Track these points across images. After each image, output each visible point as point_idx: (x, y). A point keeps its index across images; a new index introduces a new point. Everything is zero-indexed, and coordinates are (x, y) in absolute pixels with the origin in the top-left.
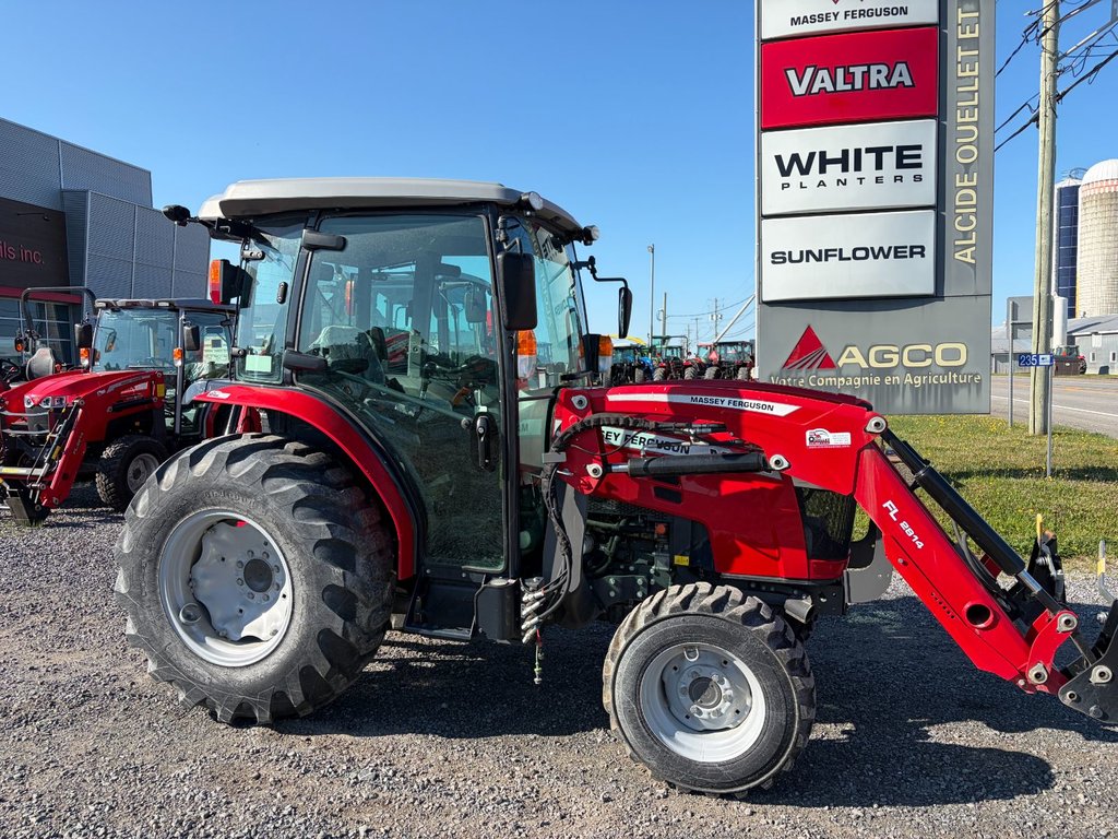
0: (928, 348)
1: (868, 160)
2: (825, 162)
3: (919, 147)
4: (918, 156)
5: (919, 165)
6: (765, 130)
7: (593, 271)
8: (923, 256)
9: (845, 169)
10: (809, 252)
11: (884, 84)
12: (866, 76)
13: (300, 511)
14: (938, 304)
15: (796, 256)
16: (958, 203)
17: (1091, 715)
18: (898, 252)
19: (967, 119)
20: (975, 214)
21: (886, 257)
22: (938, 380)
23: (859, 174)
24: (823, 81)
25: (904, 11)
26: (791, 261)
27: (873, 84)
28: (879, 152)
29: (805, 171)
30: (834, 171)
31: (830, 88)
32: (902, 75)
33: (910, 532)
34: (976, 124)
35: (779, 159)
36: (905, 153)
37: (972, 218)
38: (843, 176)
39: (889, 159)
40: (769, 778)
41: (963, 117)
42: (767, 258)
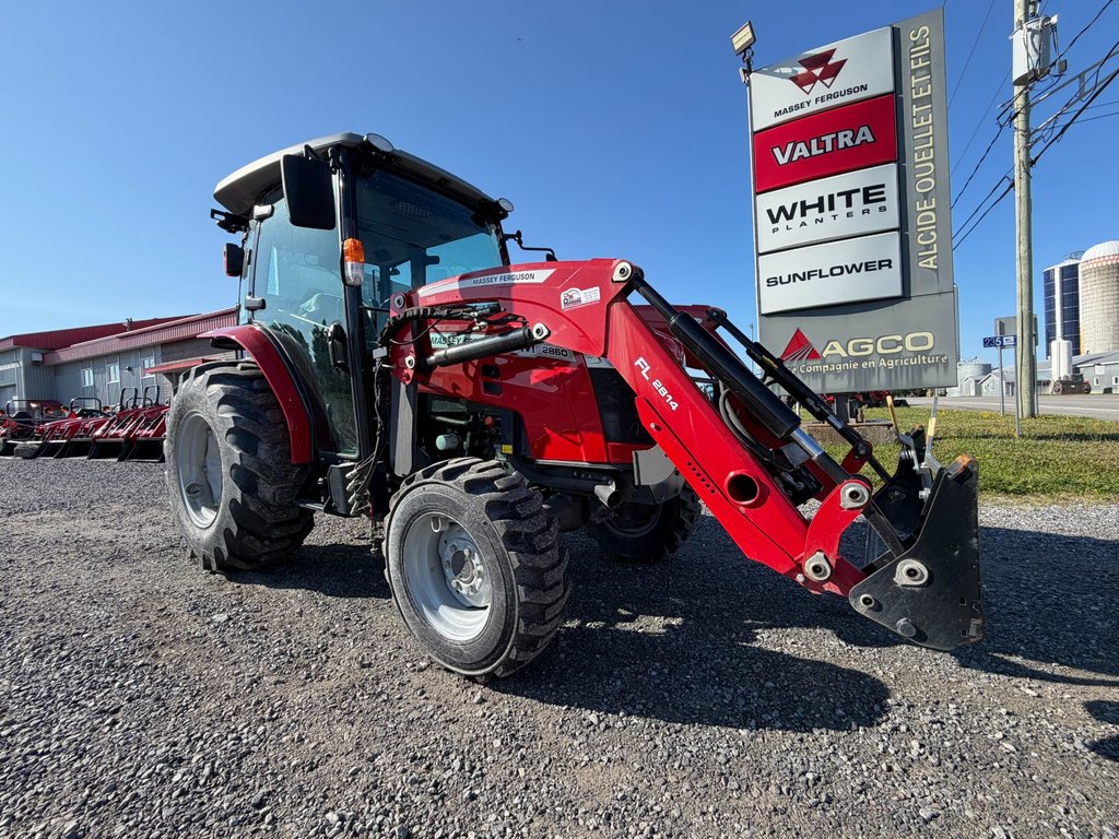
0: (899, 338)
1: (840, 202)
2: (805, 208)
3: (883, 186)
4: (882, 193)
5: (884, 199)
6: (758, 194)
7: (520, 242)
8: (890, 267)
9: (821, 210)
10: (795, 275)
11: (850, 144)
12: (835, 141)
13: (223, 407)
14: (906, 303)
15: (785, 279)
16: (919, 224)
17: (899, 631)
18: (868, 267)
19: (924, 158)
20: (935, 230)
21: (858, 271)
22: (908, 362)
23: (833, 213)
24: (802, 150)
25: (864, 88)
26: (782, 283)
27: (841, 145)
28: (848, 195)
29: (789, 217)
30: (813, 213)
31: (806, 154)
32: (865, 134)
33: (663, 392)
34: (932, 161)
35: (770, 212)
36: (871, 192)
37: (933, 233)
38: (820, 216)
39: (857, 198)
40: (500, 664)
41: (920, 156)
42: (763, 283)
